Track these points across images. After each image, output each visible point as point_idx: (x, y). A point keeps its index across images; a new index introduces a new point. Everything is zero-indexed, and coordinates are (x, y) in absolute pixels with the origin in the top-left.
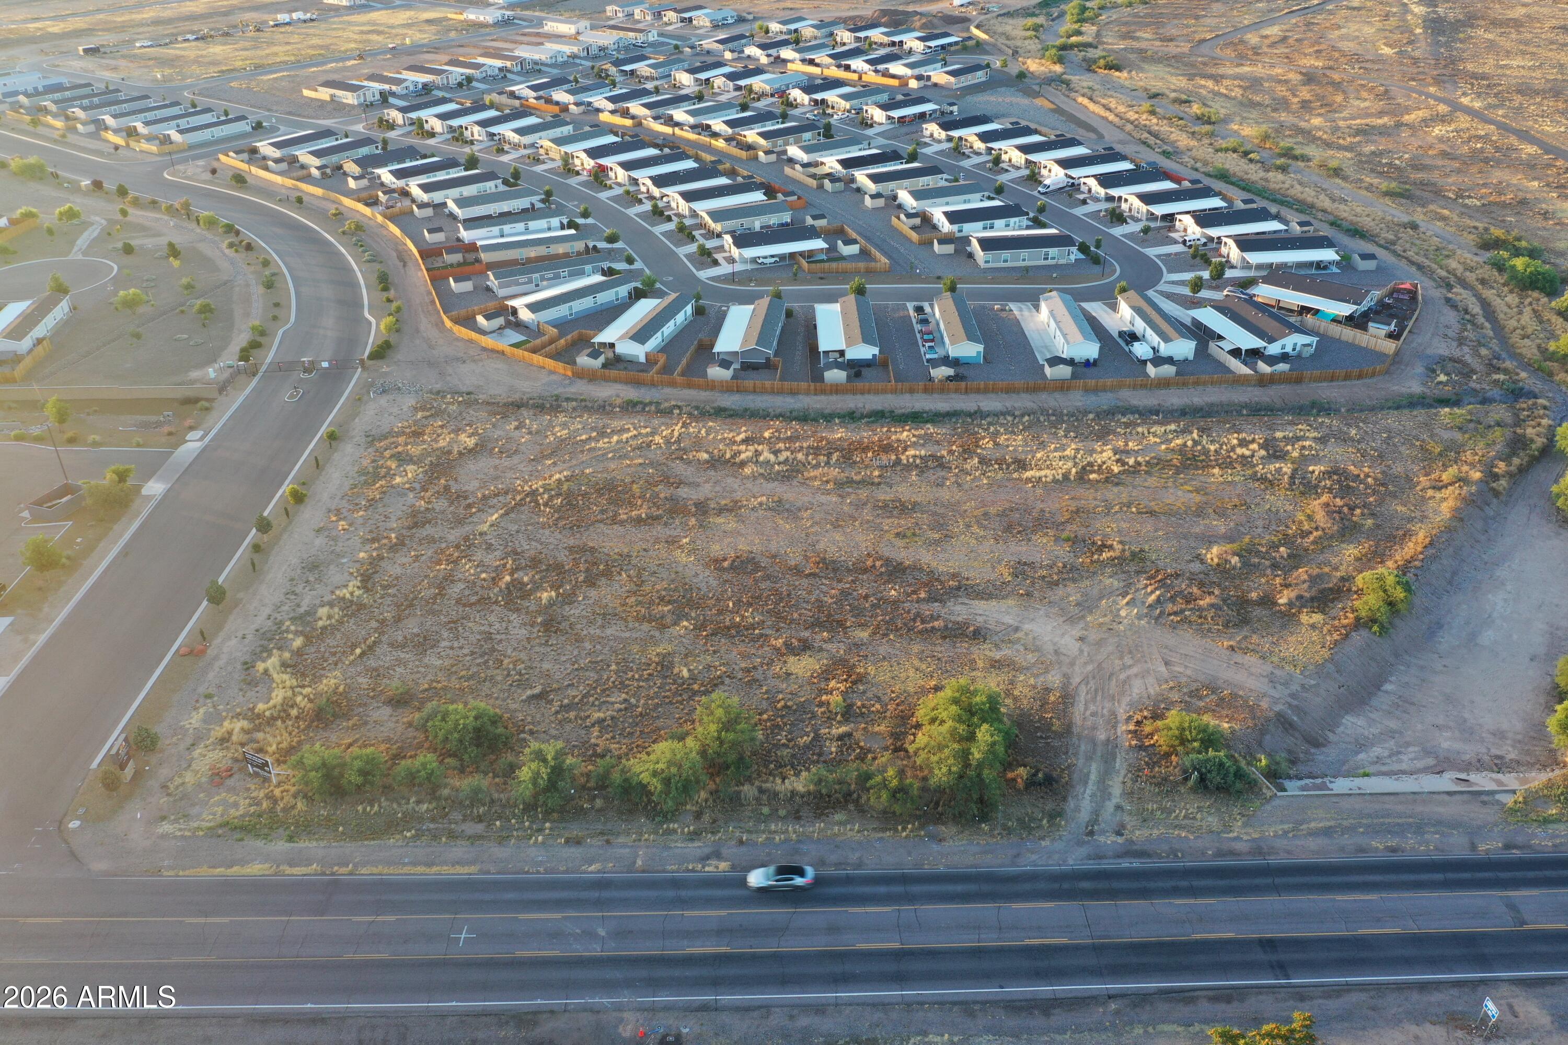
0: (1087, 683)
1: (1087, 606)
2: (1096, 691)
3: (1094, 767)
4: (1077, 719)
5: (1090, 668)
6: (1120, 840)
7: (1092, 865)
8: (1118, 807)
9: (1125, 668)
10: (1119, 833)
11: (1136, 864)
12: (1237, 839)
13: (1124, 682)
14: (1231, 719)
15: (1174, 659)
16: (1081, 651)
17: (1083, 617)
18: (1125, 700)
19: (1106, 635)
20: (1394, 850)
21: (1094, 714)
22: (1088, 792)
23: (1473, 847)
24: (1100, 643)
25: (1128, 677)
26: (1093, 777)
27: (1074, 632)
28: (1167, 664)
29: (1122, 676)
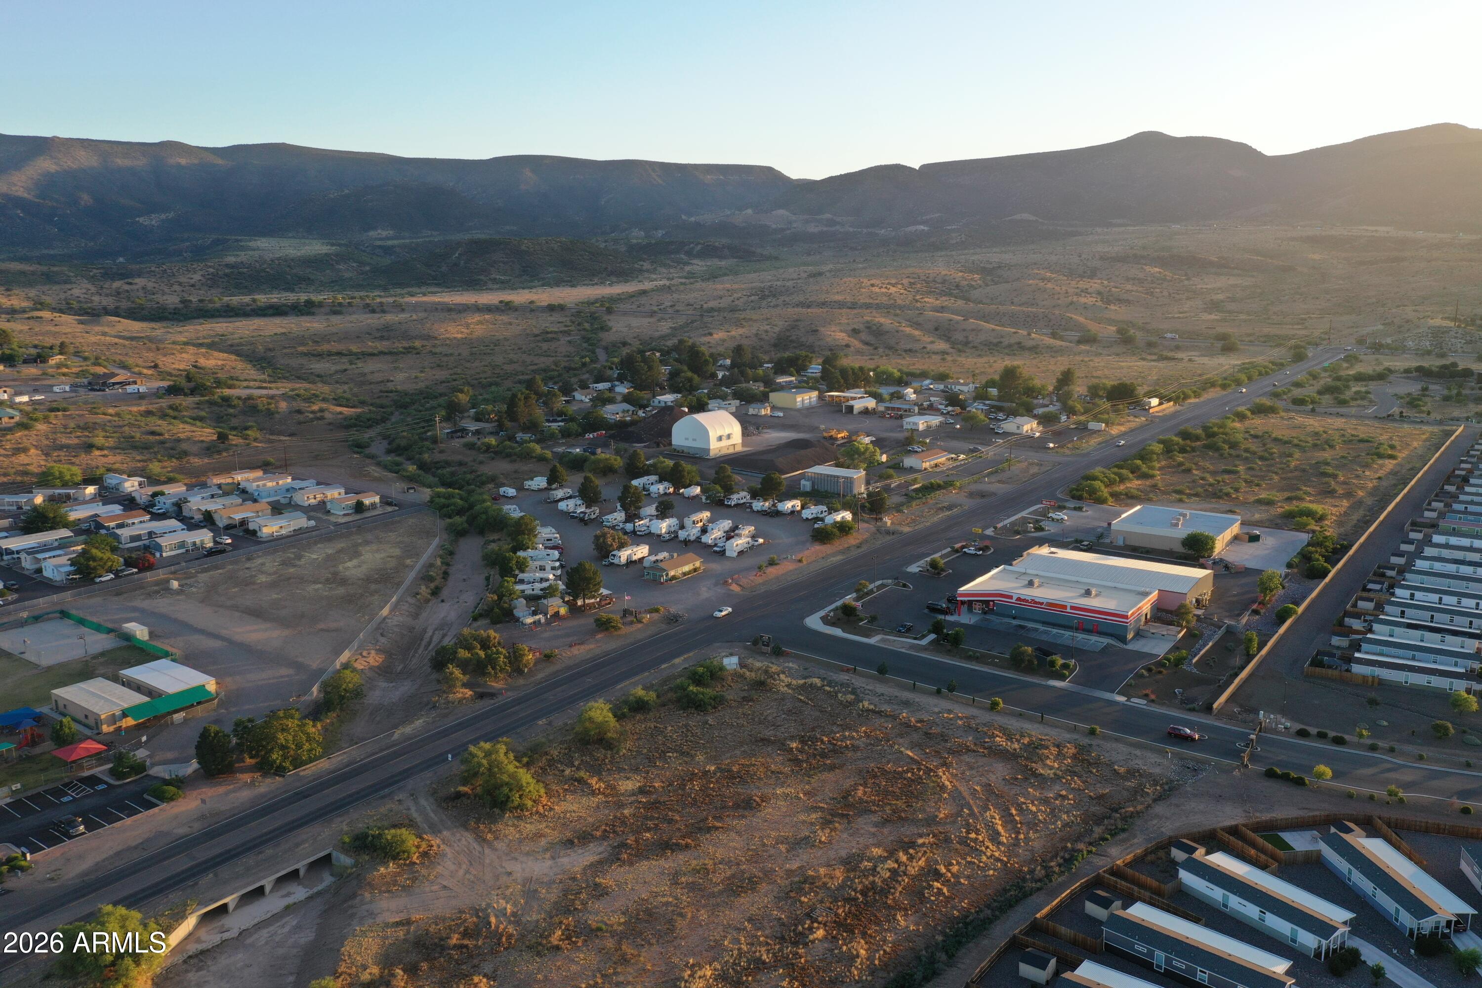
0: (480, 852)
1: (530, 894)
2: (471, 852)
3: (436, 819)
4: (466, 834)
5: (487, 861)
6: (396, 798)
7: (401, 784)
8: (409, 809)
9: (467, 872)
10: (399, 801)
11: (382, 793)
12: (342, 822)
13: (460, 864)
14: (383, 876)
15: (443, 893)
16: (502, 867)
17: (524, 886)
18: (450, 855)
19: (498, 883)
20: (260, 853)
21: (459, 840)
22: (428, 808)
23: (216, 875)
24: (497, 877)
25: (460, 868)
26: (432, 815)
27: (519, 875)
28: (445, 887)
29: (464, 866)
